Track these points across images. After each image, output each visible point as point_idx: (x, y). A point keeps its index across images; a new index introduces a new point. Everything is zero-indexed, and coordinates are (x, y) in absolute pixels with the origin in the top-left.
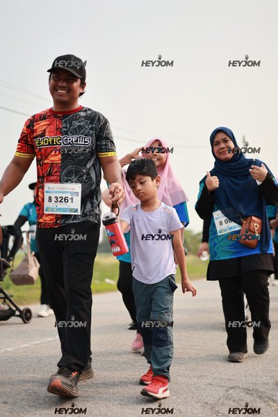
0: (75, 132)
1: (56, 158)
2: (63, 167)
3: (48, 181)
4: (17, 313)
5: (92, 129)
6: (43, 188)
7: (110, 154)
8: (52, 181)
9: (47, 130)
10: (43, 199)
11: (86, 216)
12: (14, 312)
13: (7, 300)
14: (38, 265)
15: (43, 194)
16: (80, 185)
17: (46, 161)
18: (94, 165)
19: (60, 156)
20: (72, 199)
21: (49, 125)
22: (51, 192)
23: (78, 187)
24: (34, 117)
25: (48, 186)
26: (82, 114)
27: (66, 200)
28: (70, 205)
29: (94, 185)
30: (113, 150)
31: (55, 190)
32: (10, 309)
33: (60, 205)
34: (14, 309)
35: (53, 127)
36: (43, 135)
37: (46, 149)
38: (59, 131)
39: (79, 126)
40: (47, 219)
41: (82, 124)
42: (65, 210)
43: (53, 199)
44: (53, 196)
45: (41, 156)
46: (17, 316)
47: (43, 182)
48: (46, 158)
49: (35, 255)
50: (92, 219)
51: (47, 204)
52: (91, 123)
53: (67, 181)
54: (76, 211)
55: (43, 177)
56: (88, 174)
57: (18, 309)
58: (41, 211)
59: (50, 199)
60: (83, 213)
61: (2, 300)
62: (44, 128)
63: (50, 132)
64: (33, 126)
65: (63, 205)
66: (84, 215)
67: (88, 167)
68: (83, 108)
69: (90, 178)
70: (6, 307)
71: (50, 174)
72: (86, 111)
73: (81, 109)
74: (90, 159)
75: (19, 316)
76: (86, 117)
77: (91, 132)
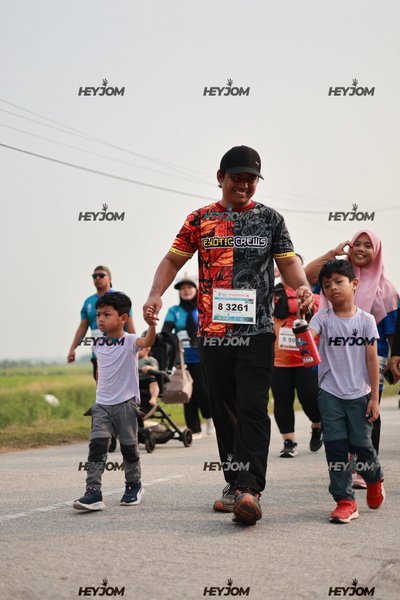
0: (249, 232)
1: (227, 261)
2: (235, 271)
3: (218, 286)
4: (177, 435)
5: (268, 229)
6: (211, 293)
7: (289, 255)
8: (222, 287)
9: (217, 229)
10: (211, 306)
11: (262, 327)
12: (173, 433)
13: (165, 420)
14: (192, 381)
15: (211, 300)
16: (254, 291)
17: (215, 264)
18: (267, 269)
19: (232, 259)
20: (246, 306)
21: (219, 223)
22: (222, 299)
23: (252, 294)
24: (199, 212)
25: (217, 292)
26: (256, 211)
27: (240, 308)
28: (244, 314)
29: (267, 291)
30: (292, 250)
31: (227, 296)
32: (169, 430)
33: (233, 314)
34: (173, 430)
35: (224, 226)
36: (212, 234)
37: (215, 251)
38: (231, 231)
39: (254, 226)
40: (214, 328)
41: (257, 223)
42: (238, 319)
43: (225, 307)
44: (224, 303)
45: (210, 257)
46: (176, 439)
47: (210, 287)
48: (215, 261)
49: (187, 369)
50: (268, 330)
51: (215, 311)
52: (268, 223)
53: (239, 287)
54: (251, 320)
55: (211, 281)
56: (262, 279)
57: (177, 430)
58: (206, 319)
59: (220, 307)
60: (260, 324)
61: (160, 420)
62: (213, 226)
63: (220, 231)
64: (200, 224)
65: (237, 314)
66: (261, 326)
67: (262, 270)
68: (256, 203)
69: (263, 284)
70: (163, 428)
71: (220, 278)
72: (259, 207)
73: (254, 205)
74: (264, 262)
75: (180, 439)
76: (260, 215)
77: (267, 233)
